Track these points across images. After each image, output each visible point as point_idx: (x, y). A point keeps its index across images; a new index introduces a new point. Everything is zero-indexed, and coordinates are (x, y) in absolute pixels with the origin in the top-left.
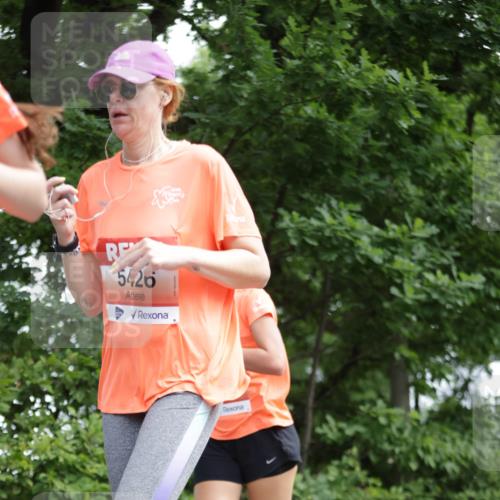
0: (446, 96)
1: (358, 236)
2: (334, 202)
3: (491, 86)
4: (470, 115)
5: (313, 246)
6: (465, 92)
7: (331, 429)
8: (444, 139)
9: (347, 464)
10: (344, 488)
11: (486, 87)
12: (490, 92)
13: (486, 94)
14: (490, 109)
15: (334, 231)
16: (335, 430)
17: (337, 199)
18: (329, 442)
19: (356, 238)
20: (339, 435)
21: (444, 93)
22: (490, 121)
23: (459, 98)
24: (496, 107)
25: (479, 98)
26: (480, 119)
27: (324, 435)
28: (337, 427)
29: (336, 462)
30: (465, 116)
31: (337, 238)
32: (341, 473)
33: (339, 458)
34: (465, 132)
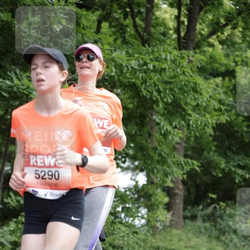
0: (85, 11)
1: (31, 92)
2: (18, 71)
3: (112, 6)
4: (99, 23)
5: (5, 97)
6: (97, 10)
7: (12, 200)
8: (82, 36)
9: (21, 221)
10: (19, 234)
11: (108, 7)
12: (111, 10)
13: (108, 11)
14: (111, 19)
15: (18, 88)
16: (15, 201)
17: (19, 69)
18: (11, 208)
19: (30, 93)
20: (17, 204)
21: (85, 9)
22: (110, 27)
23: (93, 12)
24: (114, 18)
25: (105, 13)
26: (105, 25)
27: (9, 203)
28: (15, 199)
29: (15, 220)
30: (96, 23)
31: (19, 92)
32: (17, 226)
33: (17, 217)
34: (95, 32)
